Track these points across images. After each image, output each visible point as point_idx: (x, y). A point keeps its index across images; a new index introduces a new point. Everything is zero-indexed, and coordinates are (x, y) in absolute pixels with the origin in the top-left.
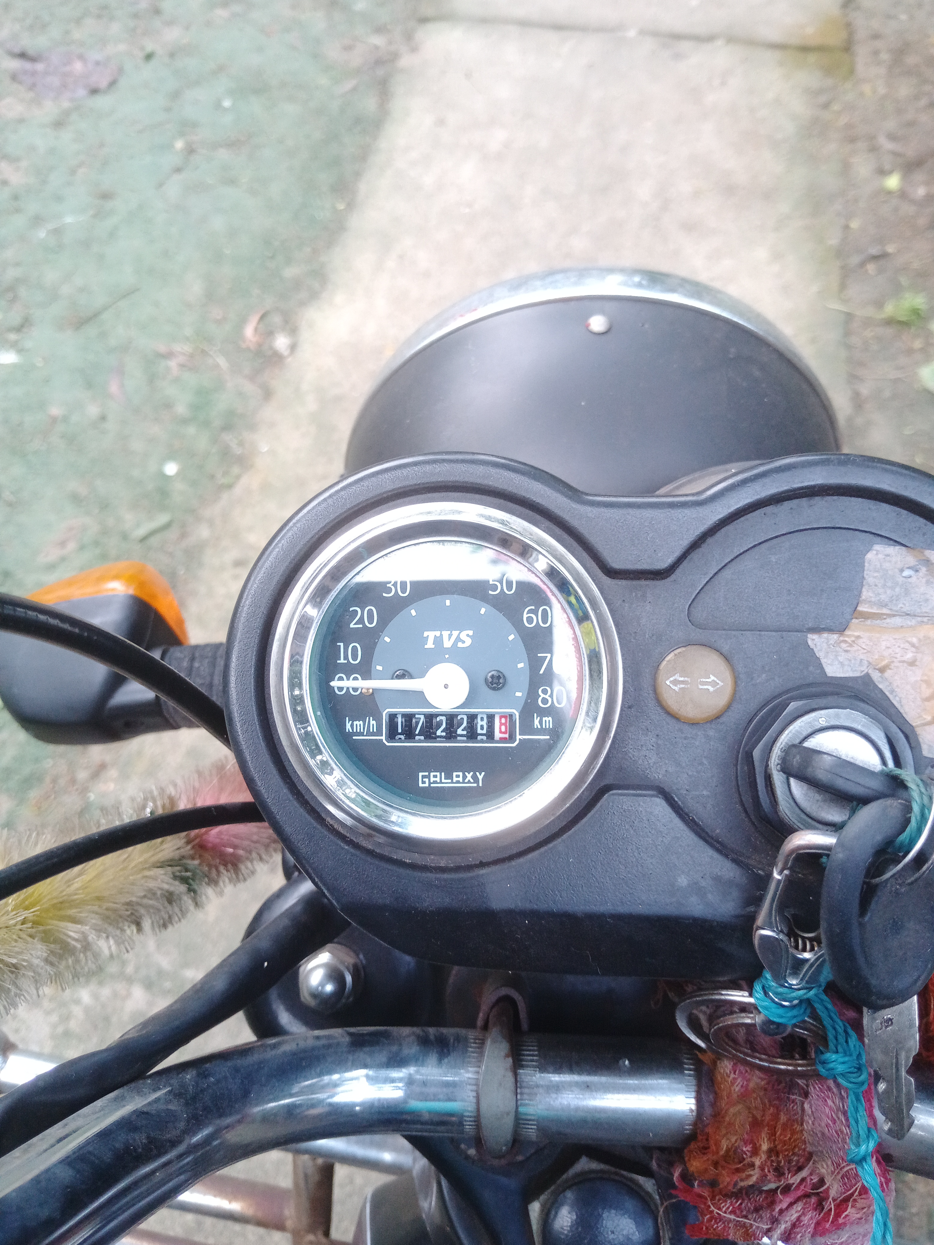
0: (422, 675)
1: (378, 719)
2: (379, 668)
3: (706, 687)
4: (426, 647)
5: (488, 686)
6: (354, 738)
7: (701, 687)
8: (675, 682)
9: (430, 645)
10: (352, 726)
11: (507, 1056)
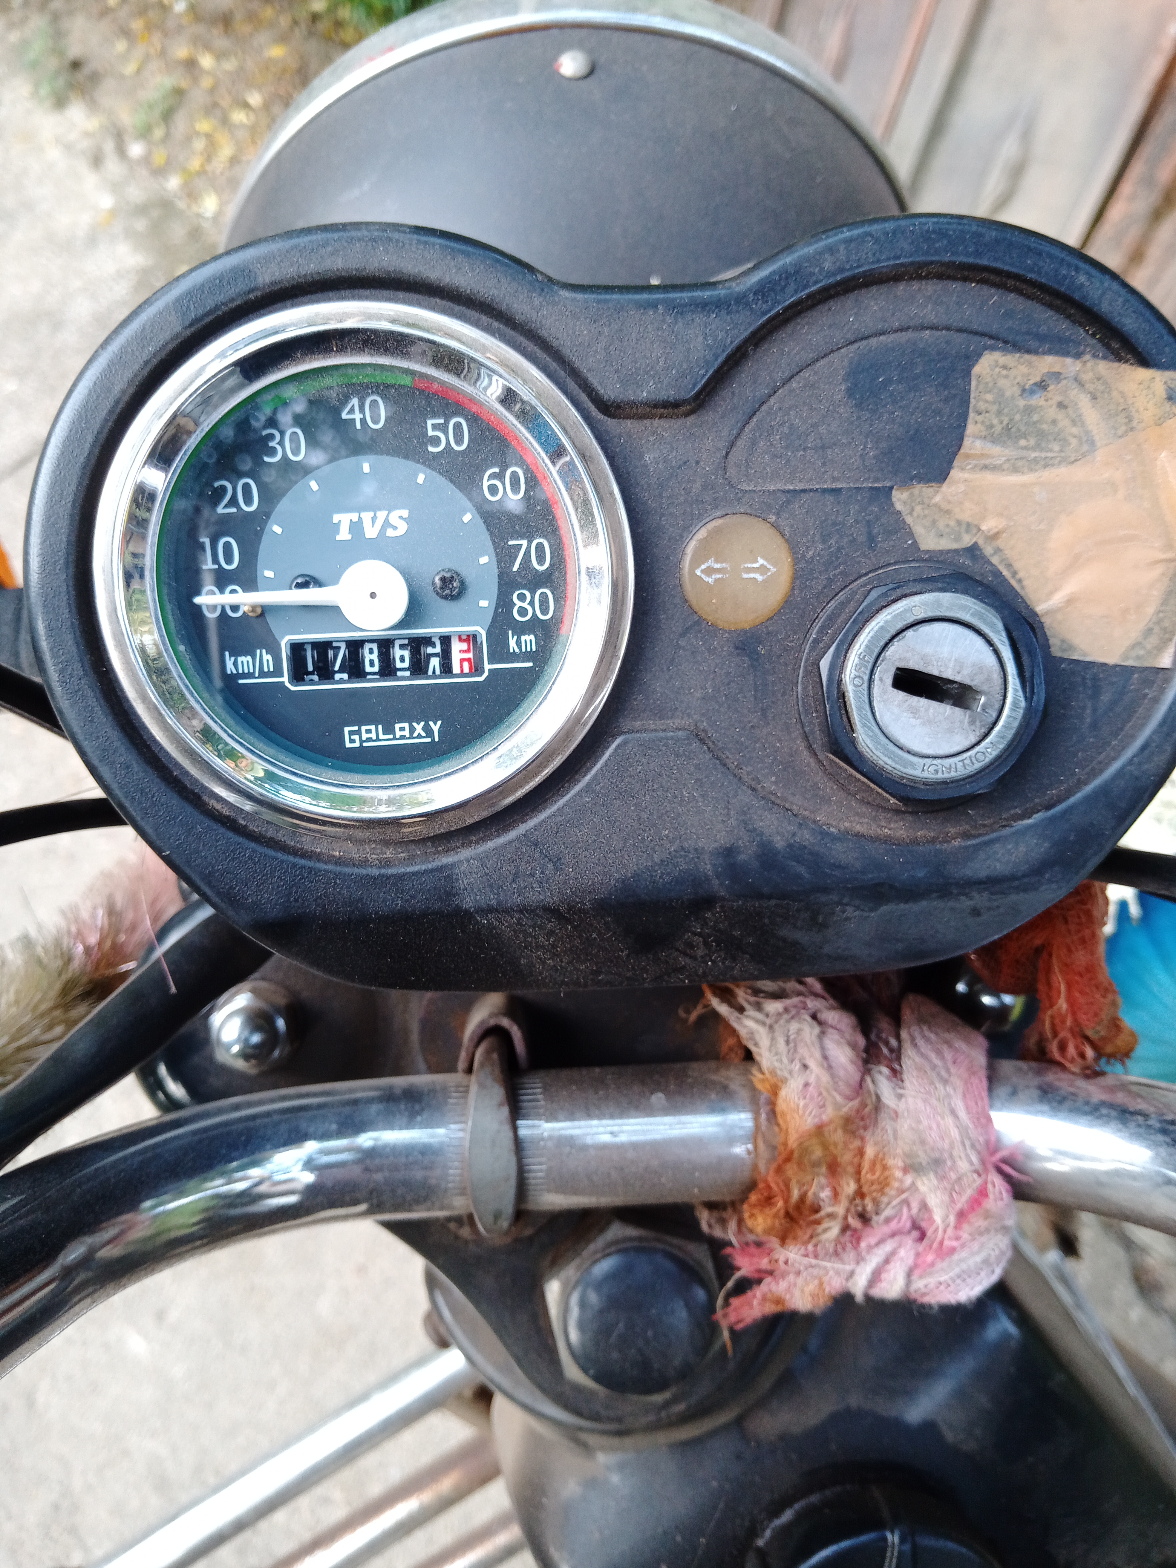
0: (335, 581)
1: (274, 651)
2: (269, 574)
3: (752, 575)
4: (338, 538)
5: (438, 594)
6: (241, 681)
7: (745, 576)
8: (709, 571)
9: (344, 535)
10: (235, 664)
11: (500, 1105)
